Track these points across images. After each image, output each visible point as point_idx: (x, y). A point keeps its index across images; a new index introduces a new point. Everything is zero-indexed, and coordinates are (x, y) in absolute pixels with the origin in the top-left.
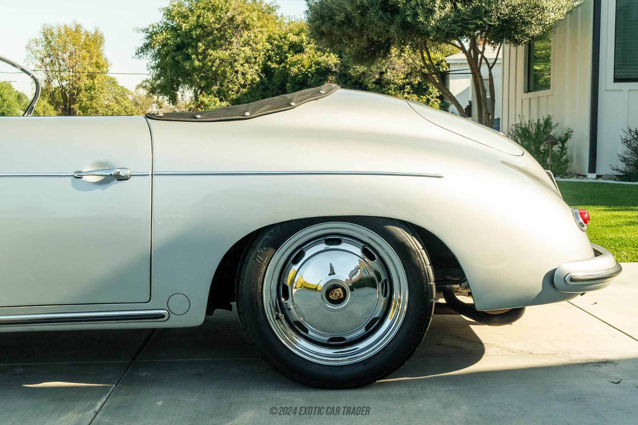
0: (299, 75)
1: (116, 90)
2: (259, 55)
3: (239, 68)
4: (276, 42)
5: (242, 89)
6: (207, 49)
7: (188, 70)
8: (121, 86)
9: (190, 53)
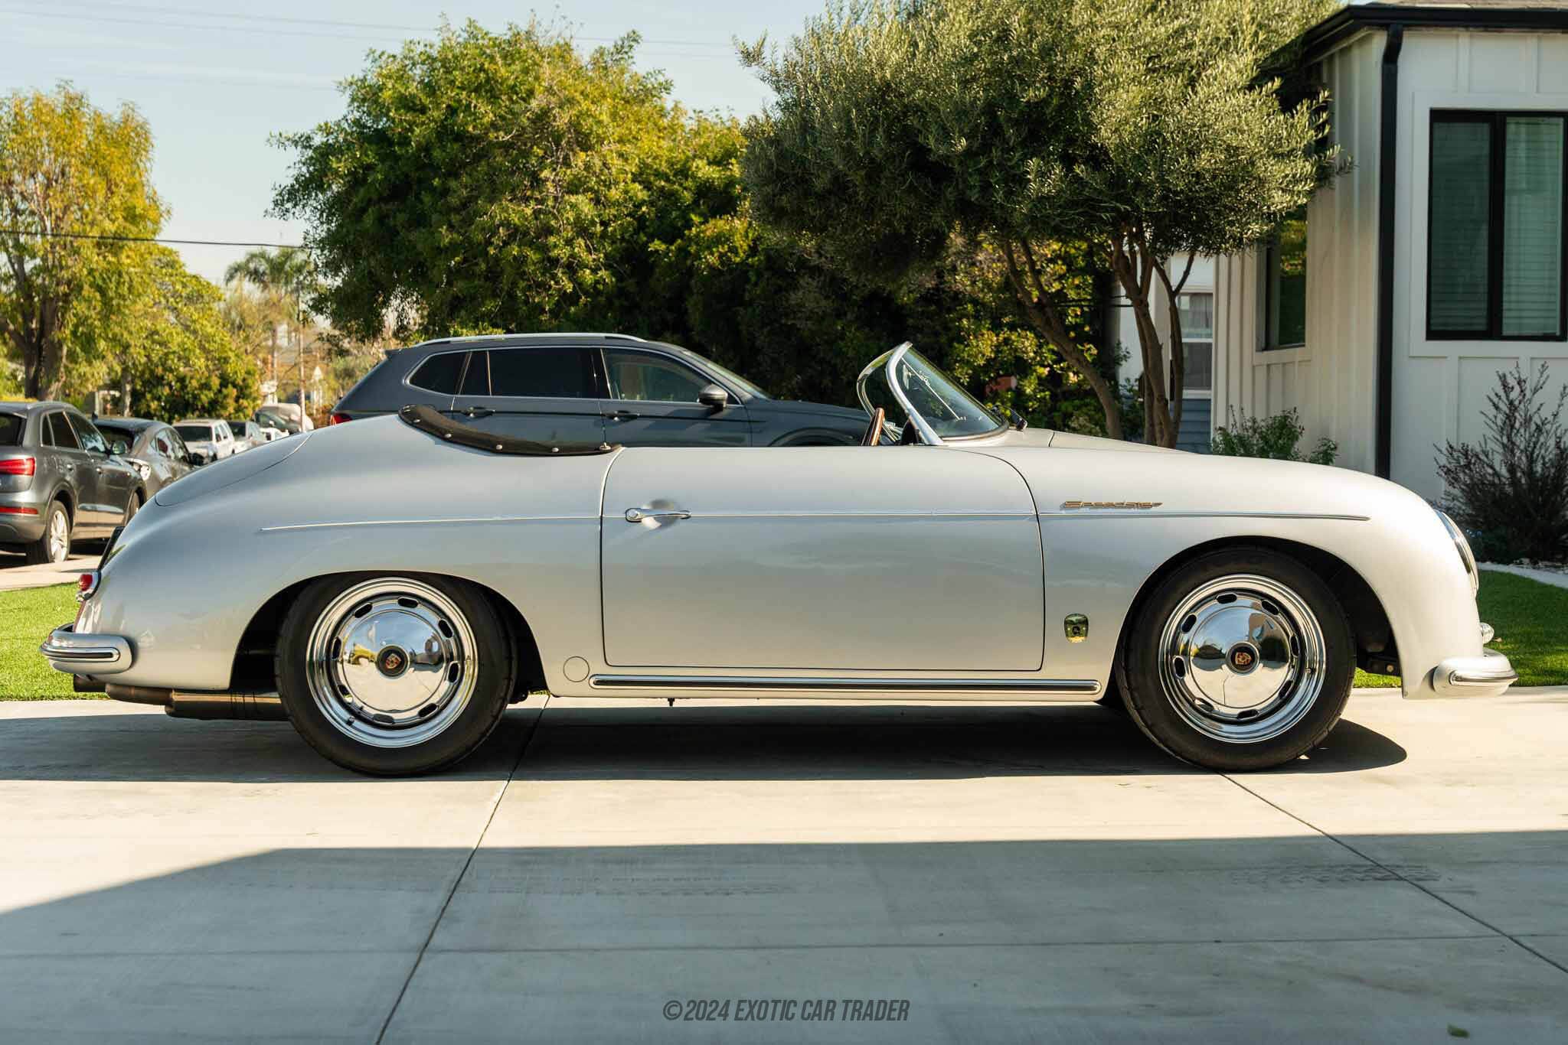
0: (723, 273)
1: (179, 287)
3: (560, 250)
4: (661, 182)
6: (474, 199)
7: (420, 252)
8: (193, 274)
9: (427, 208)
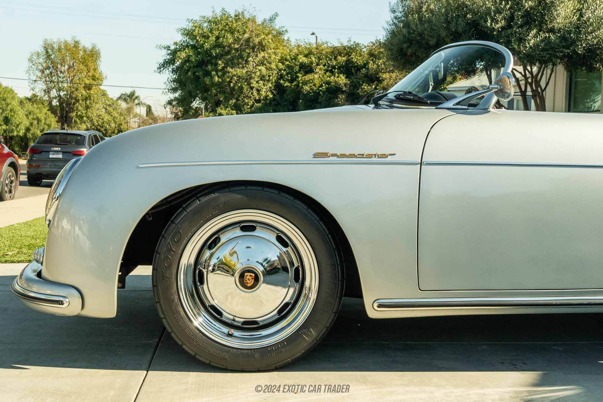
0: (310, 93)
1: (107, 101)
2: (272, 74)
3: (254, 85)
4: (287, 63)
5: (256, 104)
6: (227, 67)
7: (207, 85)
8: (111, 98)
9: (210, 70)
